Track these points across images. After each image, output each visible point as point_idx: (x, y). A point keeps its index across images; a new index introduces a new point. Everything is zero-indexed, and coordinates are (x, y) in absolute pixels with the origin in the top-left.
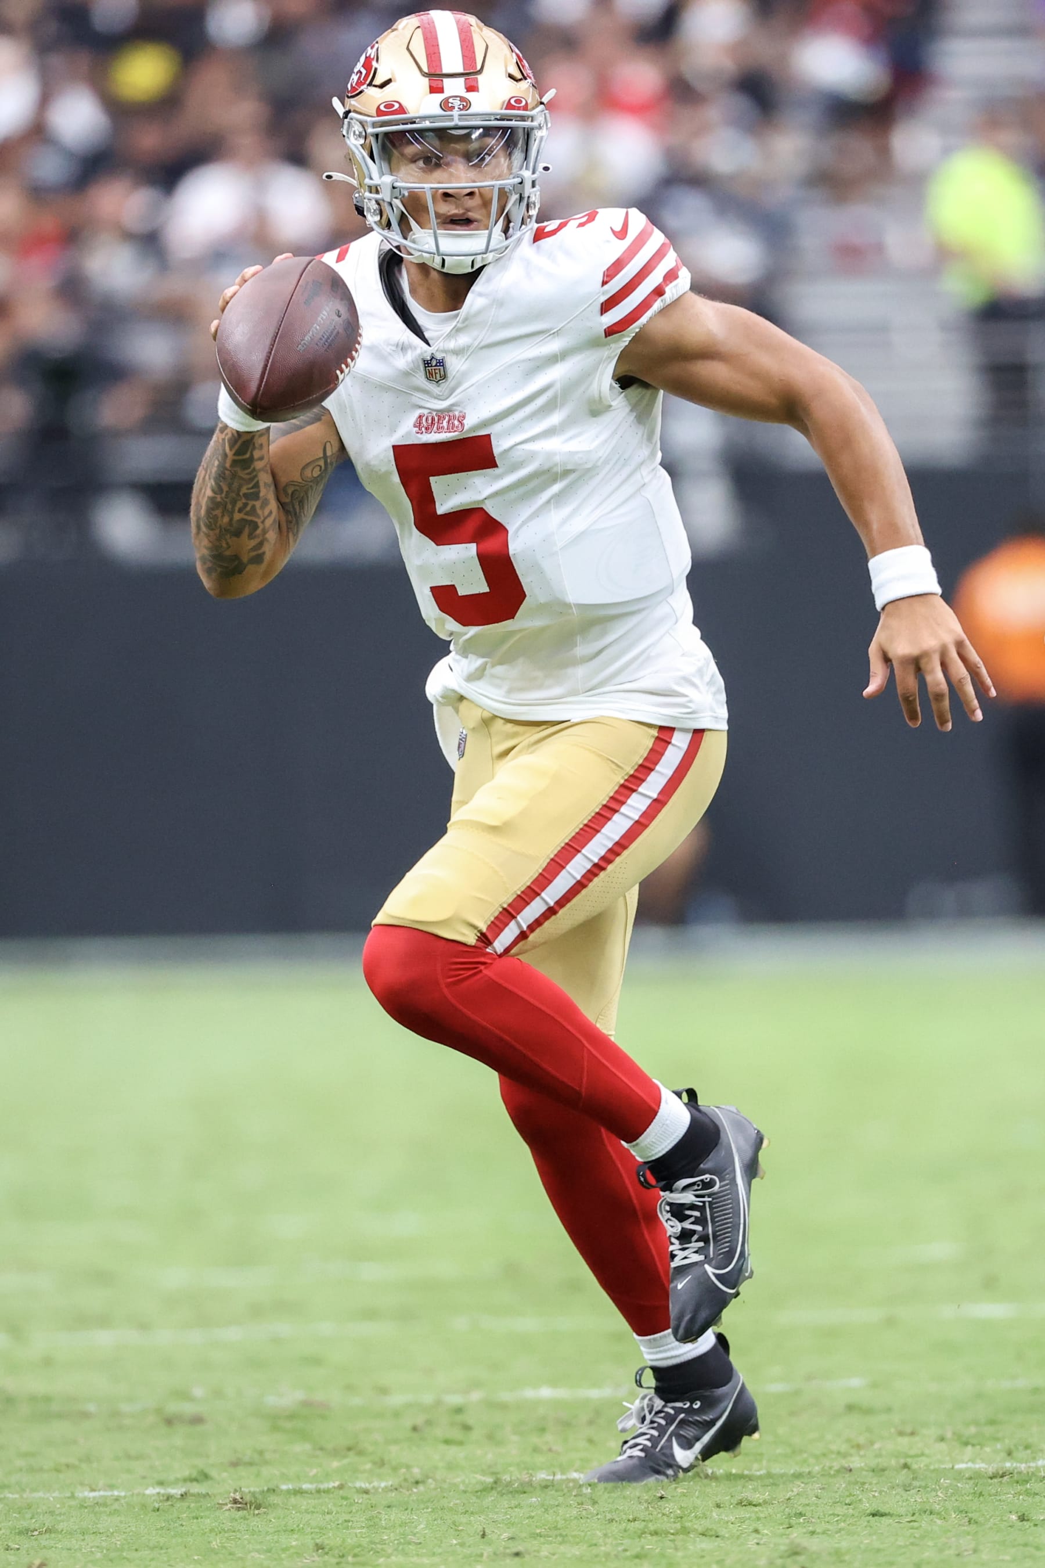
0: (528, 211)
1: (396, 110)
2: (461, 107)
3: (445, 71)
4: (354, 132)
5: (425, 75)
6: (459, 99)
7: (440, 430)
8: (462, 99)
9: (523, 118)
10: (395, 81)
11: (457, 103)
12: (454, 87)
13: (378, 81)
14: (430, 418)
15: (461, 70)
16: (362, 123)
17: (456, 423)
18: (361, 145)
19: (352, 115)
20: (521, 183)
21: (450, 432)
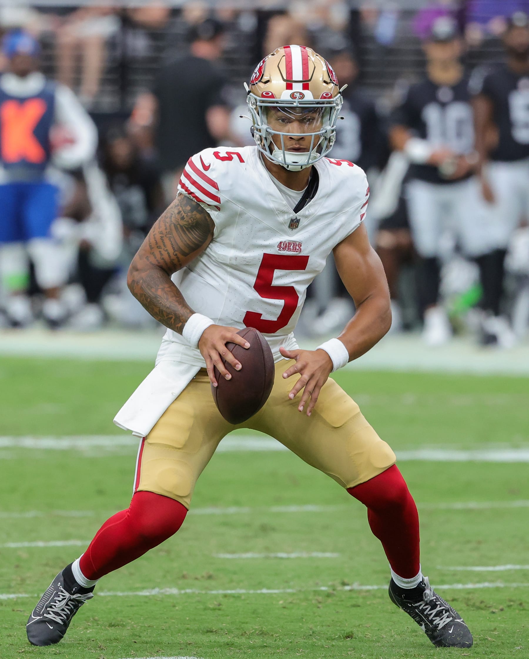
0: (329, 143)
1: (270, 96)
2: (300, 97)
3: (294, 79)
4: (251, 102)
5: (284, 80)
6: (299, 93)
7: (289, 249)
8: (301, 93)
9: (329, 103)
10: (271, 82)
11: (298, 95)
12: (298, 87)
13: (263, 80)
14: (285, 244)
15: (301, 79)
16: (256, 99)
17: (297, 248)
18: (255, 108)
19: (251, 94)
20: (326, 132)
21: (294, 251)
